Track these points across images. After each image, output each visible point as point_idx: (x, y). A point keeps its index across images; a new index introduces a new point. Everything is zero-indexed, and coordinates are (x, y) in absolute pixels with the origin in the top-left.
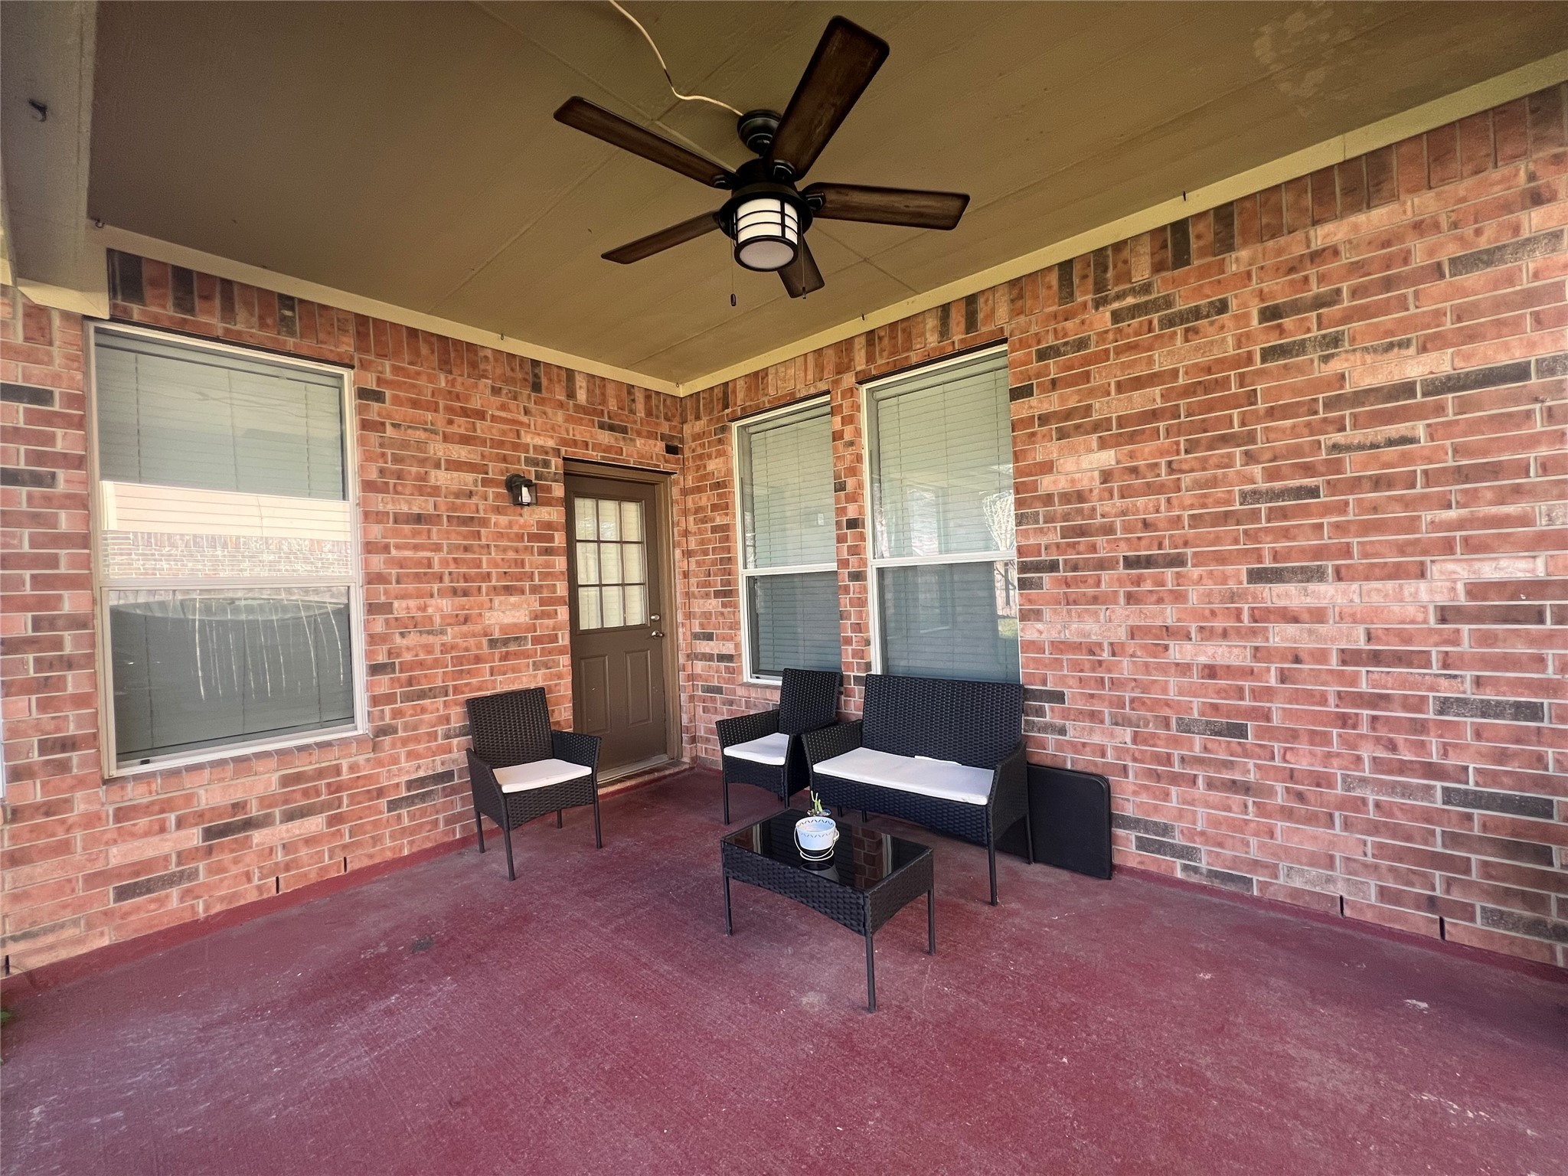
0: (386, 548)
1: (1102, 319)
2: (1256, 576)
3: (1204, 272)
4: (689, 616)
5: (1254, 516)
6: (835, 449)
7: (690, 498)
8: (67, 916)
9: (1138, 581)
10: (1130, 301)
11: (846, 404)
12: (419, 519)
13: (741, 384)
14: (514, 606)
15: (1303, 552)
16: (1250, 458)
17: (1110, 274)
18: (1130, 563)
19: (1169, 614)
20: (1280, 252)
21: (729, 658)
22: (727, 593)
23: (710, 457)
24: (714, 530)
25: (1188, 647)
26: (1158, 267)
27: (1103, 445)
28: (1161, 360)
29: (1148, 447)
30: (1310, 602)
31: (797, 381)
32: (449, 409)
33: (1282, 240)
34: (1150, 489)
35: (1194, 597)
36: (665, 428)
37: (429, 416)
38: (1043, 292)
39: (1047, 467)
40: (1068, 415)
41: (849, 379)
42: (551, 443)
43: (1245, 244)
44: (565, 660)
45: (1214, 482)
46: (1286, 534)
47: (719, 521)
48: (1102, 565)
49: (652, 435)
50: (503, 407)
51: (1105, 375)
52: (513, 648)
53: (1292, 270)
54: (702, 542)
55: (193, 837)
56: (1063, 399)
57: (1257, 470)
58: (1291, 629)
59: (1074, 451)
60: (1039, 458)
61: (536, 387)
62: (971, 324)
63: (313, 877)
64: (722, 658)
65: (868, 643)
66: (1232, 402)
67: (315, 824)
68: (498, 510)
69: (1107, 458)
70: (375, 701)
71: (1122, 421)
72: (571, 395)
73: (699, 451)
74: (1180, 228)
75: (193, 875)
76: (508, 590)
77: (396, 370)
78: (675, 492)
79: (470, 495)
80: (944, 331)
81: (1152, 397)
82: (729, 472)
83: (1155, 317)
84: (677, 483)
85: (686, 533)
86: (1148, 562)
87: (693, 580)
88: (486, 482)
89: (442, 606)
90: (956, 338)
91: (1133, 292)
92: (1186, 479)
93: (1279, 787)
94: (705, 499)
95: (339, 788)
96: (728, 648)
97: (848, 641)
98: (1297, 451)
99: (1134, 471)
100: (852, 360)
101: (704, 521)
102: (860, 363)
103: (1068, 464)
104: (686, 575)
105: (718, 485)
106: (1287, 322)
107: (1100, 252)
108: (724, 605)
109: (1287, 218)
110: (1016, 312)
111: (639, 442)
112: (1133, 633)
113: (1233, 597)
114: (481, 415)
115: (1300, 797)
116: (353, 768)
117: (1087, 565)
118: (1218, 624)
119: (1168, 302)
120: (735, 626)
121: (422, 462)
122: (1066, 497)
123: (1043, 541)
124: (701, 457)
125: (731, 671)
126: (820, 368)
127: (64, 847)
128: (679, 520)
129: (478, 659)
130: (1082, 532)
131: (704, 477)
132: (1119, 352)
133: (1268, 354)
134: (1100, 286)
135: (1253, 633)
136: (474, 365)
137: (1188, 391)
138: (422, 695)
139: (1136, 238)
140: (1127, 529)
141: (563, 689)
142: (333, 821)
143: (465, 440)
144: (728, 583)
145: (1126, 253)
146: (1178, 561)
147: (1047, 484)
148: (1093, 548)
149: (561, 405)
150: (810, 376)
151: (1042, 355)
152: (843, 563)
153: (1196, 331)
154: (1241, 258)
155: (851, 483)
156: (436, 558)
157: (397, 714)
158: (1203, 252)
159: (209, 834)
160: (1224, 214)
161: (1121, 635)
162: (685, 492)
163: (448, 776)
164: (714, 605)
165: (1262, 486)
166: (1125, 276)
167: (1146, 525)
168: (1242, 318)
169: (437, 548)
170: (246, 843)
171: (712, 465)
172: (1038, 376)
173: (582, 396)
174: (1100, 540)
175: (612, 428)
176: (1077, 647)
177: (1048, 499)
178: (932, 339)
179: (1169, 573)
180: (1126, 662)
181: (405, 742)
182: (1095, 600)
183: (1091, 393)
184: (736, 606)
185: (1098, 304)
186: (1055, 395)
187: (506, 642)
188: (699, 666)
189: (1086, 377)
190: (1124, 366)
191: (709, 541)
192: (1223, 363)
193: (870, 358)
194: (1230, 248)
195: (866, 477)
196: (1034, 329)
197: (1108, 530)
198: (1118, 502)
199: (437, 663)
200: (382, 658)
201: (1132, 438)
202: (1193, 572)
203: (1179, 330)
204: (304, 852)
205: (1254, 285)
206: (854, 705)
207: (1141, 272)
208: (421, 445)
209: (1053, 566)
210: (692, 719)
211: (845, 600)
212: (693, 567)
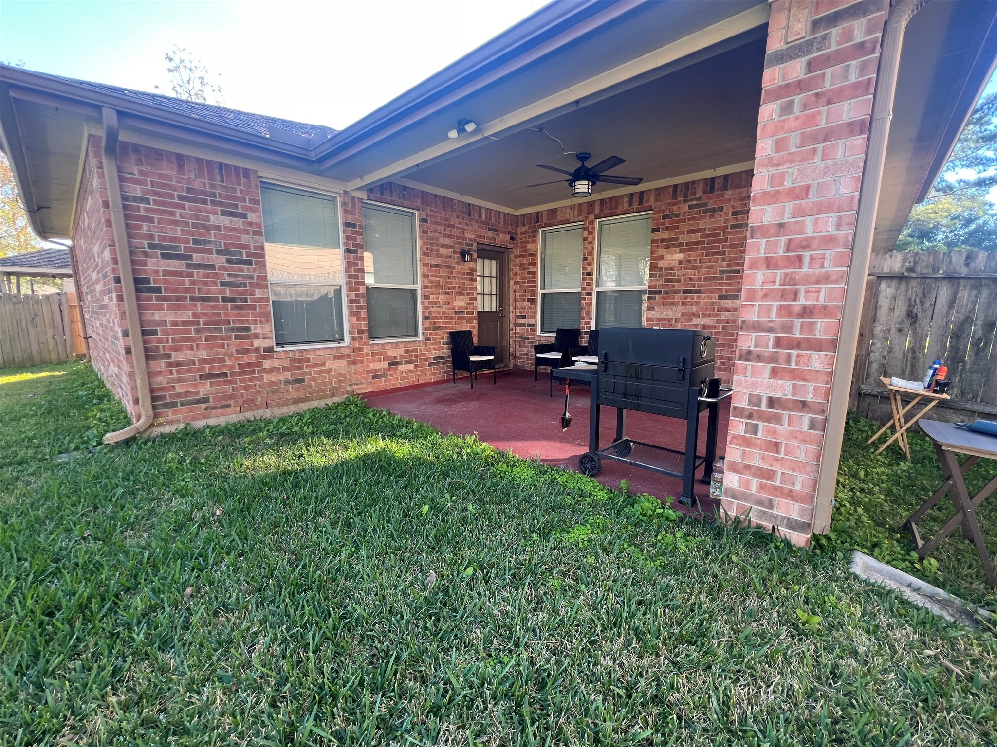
0: (428, 276)
1: (685, 207)
2: (720, 297)
3: (718, 196)
4: (515, 308)
5: (722, 278)
6: (584, 245)
7: (518, 260)
8: (363, 381)
9: (686, 298)
10: (695, 202)
11: (590, 227)
12: (436, 266)
13: (545, 213)
14: (462, 300)
15: (734, 290)
16: (723, 260)
17: (690, 192)
18: (685, 292)
19: (694, 309)
20: (740, 193)
21: (533, 325)
22: (533, 300)
23: (528, 242)
24: (529, 273)
25: (698, 319)
26: (705, 192)
27: (681, 251)
28: (702, 224)
29: (694, 253)
30: (733, 305)
31: (569, 214)
32: (445, 225)
33: (741, 190)
34: (694, 268)
35: (702, 304)
36: (510, 229)
37: (439, 227)
38: (667, 194)
39: (662, 258)
40: (670, 240)
41: (592, 217)
42: (473, 237)
43: (731, 189)
44: (476, 321)
45: (712, 267)
46: (730, 284)
47: (531, 270)
48: (676, 292)
49: (505, 233)
50: (460, 223)
51: (684, 227)
52: (461, 315)
53: (742, 200)
54: (523, 278)
55: (386, 364)
56: (669, 234)
57: (724, 263)
58: (728, 313)
59: (671, 253)
60: (659, 254)
61: (470, 215)
62: (641, 202)
63: (411, 383)
64: (529, 325)
65: (591, 319)
66: (720, 241)
67: (411, 366)
68: (458, 263)
69: (681, 256)
70: (426, 329)
71: (687, 244)
72: (480, 217)
73: (524, 239)
74: (713, 179)
75: (386, 376)
76: (460, 294)
77: (431, 210)
78: (512, 256)
79: (450, 257)
80: (630, 204)
81: (697, 237)
82: (537, 250)
83: (702, 209)
84: (512, 252)
85: (516, 274)
86: (690, 292)
87: (518, 294)
88: (455, 253)
89: (442, 298)
90: (635, 207)
91: (696, 199)
92: (704, 265)
93: (718, 361)
94: (525, 260)
95: (417, 356)
96: (532, 321)
97: (583, 318)
98: (736, 259)
99: (689, 261)
100: (594, 210)
101: (524, 269)
102: (597, 211)
103: (669, 257)
104: (515, 291)
105: (531, 255)
106: (739, 217)
107: (687, 183)
108: (531, 304)
109: (743, 183)
110: (657, 200)
111: (501, 235)
112: (683, 315)
113: (713, 303)
114: (453, 226)
115: (723, 364)
116: (420, 350)
117: (671, 292)
118: (708, 312)
119: (706, 205)
120: (535, 313)
121: (437, 245)
122: (667, 269)
123: (657, 283)
124: (524, 242)
125: (534, 330)
126: (580, 211)
127: (362, 361)
128: (514, 269)
129: (451, 318)
130: (670, 281)
131: (526, 251)
132: (689, 219)
133: (733, 226)
134: (686, 196)
135: (717, 315)
136: (452, 207)
137: (708, 236)
138: (437, 329)
139: (699, 181)
140: (685, 281)
141: (475, 332)
142: (416, 366)
143: (449, 236)
144: (534, 295)
145: (695, 185)
146: (698, 292)
147: (661, 263)
148: (673, 287)
149: (477, 221)
150: (576, 214)
151: (664, 217)
152: (584, 289)
153: (713, 216)
154: (728, 194)
155: (589, 258)
156: (441, 280)
157: (431, 334)
158: (718, 189)
159: (391, 364)
160: (726, 177)
161: (679, 315)
162: (516, 257)
163: (442, 358)
164: (527, 304)
165: (725, 269)
166: (694, 193)
167: (691, 279)
168: (727, 214)
169: (441, 277)
170: (396, 369)
171: (529, 246)
172: (662, 224)
173: (483, 217)
174: (676, 284)
175: (492, 230)
176: (664, 320)
177: (661, 269)
178: (626, 206)
179: (696, 295)
180: (679, 324)
181: (433, 344)
182: (672, 304)
183: (679, 233)
184: (536, 304)
185: (685, 202)
186: (667, 232)
187: (459, 313)
188: (518, 329)
189: (678, 227)
190: (691, 225)
191: (526, 278)
192: (719, 228)
193: (601, 210)
194: (726, 189)
195: (595, 256)
196: (663, 208)
197: (679, 280)
198: (683, 271)
199: (441, 318)
200: (427, 315)
201: (690, 250)
202: (703, 295)
203: (708, 215)
204: (410, 375)
205: (731, 203)
206: (584, 341)
207: (699, 194)
208: (437, 239)
209: (660, 292)
210: (514, 350)
211: (583, 303)
212: (518, 288)
